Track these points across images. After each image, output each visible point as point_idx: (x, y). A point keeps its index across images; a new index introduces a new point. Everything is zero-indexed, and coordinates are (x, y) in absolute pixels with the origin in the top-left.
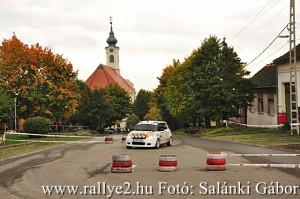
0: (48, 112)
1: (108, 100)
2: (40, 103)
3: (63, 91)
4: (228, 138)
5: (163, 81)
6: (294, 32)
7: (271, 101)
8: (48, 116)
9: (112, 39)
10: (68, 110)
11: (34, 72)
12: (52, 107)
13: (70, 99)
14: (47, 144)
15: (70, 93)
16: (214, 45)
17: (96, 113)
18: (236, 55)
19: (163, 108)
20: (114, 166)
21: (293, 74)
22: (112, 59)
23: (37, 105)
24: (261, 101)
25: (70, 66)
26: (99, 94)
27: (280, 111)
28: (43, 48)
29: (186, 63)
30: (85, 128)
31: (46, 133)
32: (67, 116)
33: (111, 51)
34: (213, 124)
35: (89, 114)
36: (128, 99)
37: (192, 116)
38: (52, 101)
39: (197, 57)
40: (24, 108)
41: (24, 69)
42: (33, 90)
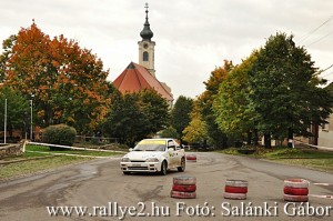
0: (70, 119)
1: (142, 108)
2: (62, 108)
3: (90, 94)
4: (297, 162)
5: (212, 87)
8: (70, 124)
9: (147, 32)
10: (95, 117)
11: (55, 70)
12: (76, 113)
13: (99, 104)
14: (75, 158)
15: (98, 97)
16: (281, 45)
18: (308, 58)
19: (210, 121)
20: (174, 189)
22: (145, 57)
23: (59, 110)
25: (100, 64)
26: (131, 100)
28: (68, 41)
29: (245, 64)
33: (146, 46)
34: (273, 143)
35: (119, 124)
36: (166, 107)
37: (248, 132)
38: (77, 106)
39: (259, 59)
40: (42, 112)
41: (43, 65)
42: (54, 92)
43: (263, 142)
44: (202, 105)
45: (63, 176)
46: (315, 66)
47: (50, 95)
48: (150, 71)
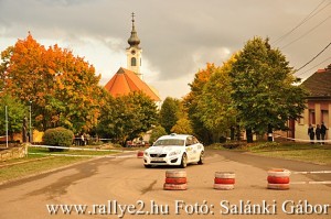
0: (67, 122)
2: (58, 113)
3: (85, 98)
4: (277, 154)
7: (324, 112)
8: (67, 127)
9: (133, 39)
10: (89, 120)
11: (49, 77)
12: (71, 117)
13: (93, 107)
14: (73, 158)
15: (92, 101)
18: (283, 59)
19: (196, 119)
20: (167, 183)
22: (133, 62)
23: (55, 114)
25: (92, 70)
28: (62, 50)
29: (226, 68)
30: (105, 142)
34: (254, 138)
35: (110, 125)
36: (154, 108)
37: (231, 128)
38: (73, 110)
39: (239, 62)
40: (40, 117)
41: (40, 73)
42: (51, 98)
43: (245, 137)
44: (187, 106)
46: (289, 66)
47: (47, 101)
48: (138, 75)
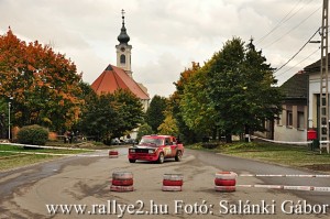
0: (46, 119)
1: (116, 107)
2: (38, 110)
3: (65, 96)
4: (249, 155)
5: (180, 87)
6: (326, 37)
7: (300, 113)
8: (46, 124)
9: (123, 36)
10: (69, 118)
11: (31, 73)
12: (51, 114)
13: (73, 105)
14: (44, 157)
15: (72, 99)
16: (236, 49)
17: (103, 122)
19: (180, 118)
20: (114, 184)
21: (324, 84)
22: (123, 59)
23: (34, 111)
24: (289, 114)
25: (74, 68)
26: (106, 100)
27: (311, 126)
28: (43, 47)
29: (206, 67)
30: (89, 139)
31: (43, 145)
32: (68, 124)
33: (123, 49)
35: (95, 123)
36: (139, 106)
38: (52, 107)
39: (218, 62)
40: (19, 114)
41: (21, 69)
42: (30, 94)
44: (172, 105)
45: (23, 174)
48: (127, 73)
